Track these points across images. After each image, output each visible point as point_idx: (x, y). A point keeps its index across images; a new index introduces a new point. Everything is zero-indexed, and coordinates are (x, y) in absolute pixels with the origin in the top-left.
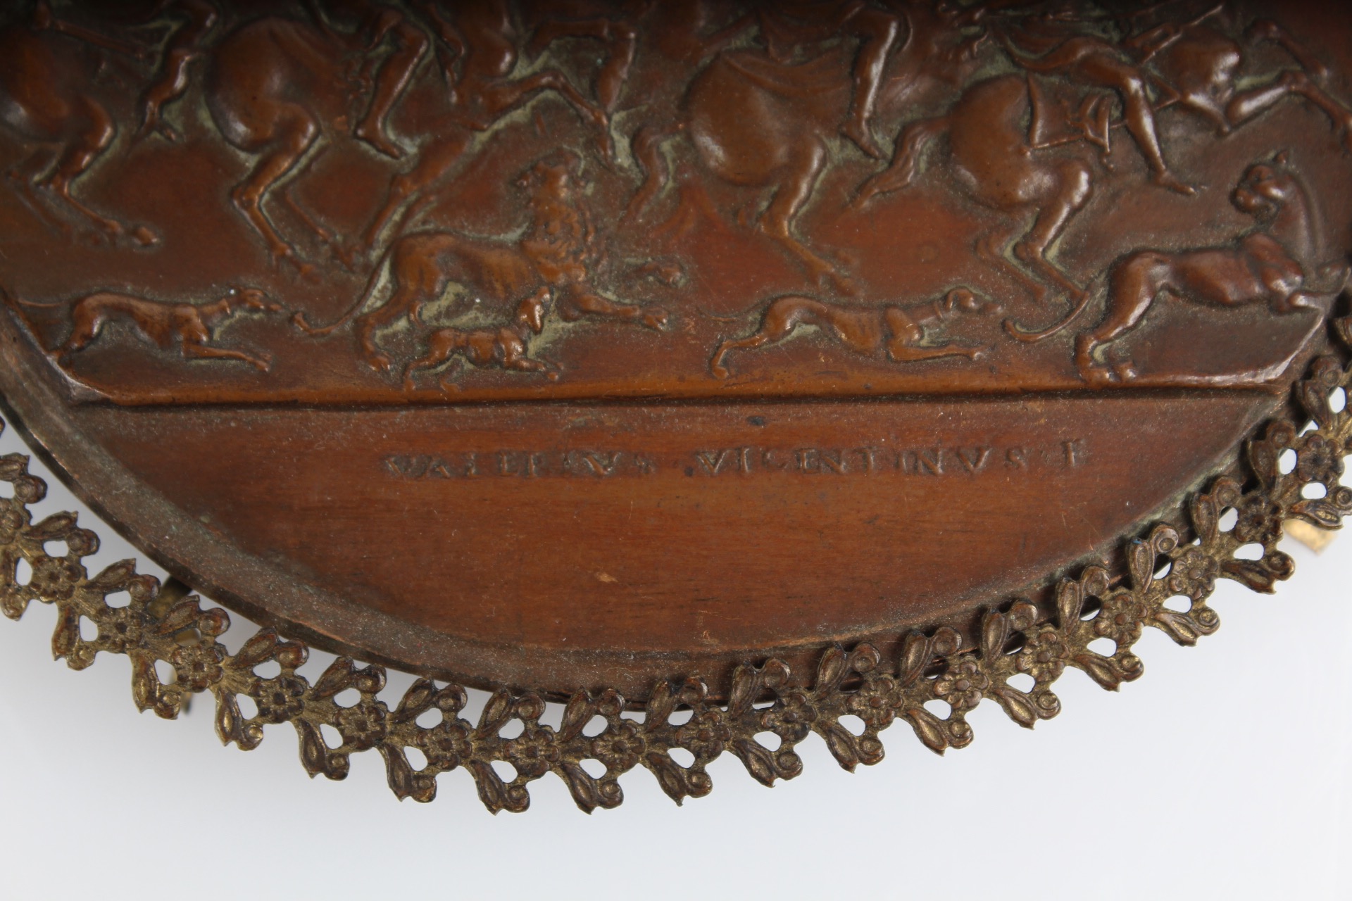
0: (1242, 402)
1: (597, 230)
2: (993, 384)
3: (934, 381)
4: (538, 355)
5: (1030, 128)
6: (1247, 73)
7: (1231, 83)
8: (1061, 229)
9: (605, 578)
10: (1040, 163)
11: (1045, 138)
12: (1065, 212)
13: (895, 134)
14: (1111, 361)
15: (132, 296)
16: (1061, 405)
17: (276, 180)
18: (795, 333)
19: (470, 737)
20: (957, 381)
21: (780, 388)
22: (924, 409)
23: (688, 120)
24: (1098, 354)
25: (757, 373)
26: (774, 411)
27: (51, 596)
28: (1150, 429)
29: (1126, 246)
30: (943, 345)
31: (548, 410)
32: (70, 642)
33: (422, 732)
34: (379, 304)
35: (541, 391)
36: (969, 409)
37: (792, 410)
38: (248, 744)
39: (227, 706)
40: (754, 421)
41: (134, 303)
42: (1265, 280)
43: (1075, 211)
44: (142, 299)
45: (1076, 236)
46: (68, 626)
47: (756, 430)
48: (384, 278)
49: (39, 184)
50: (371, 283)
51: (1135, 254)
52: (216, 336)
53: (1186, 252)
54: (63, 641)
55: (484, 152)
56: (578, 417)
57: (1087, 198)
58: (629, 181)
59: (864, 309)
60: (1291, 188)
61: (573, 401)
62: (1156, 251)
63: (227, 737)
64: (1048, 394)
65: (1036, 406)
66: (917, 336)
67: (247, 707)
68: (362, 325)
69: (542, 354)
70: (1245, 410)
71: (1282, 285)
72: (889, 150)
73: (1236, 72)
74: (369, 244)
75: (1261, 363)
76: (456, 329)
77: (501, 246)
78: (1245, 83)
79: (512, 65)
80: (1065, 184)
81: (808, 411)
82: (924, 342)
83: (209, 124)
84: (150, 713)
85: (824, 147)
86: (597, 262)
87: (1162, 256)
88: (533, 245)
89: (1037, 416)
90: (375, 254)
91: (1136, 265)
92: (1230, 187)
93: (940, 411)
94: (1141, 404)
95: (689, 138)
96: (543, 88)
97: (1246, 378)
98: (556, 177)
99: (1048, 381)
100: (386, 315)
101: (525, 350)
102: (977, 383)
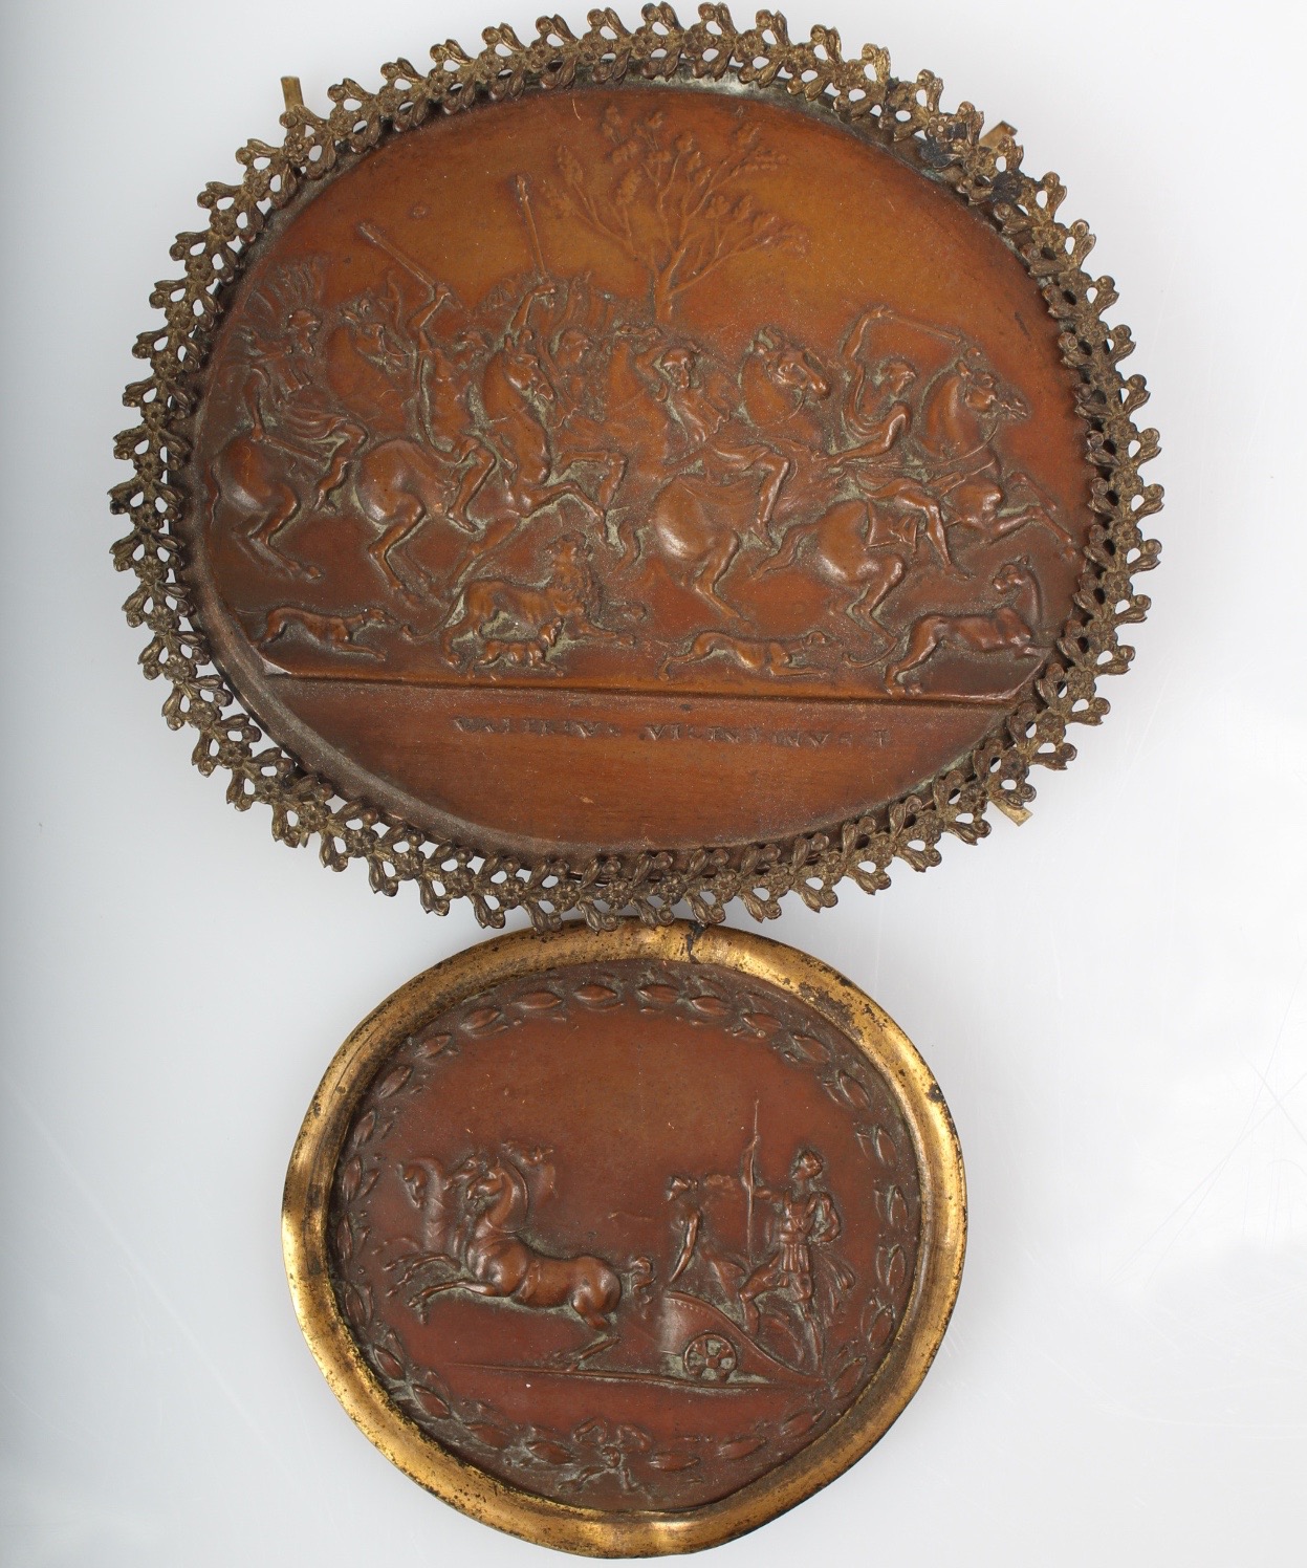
0: (988, 712)
1: (593, 583)
2: (833, 693)
3: (798, 690)
4: (552, 659)
5: (867, 534)
6: (1006, 506)
7: (994, 512)
8: (883, 598)
9: (586, 800)
10: (872, 556)
11: (876, 540)
12: (885, 587)
13: (783, 533)
14: (907, 684)
15: (304, 609)
16: (875, 707)
17: (396, 542)
18: (712, 655)
19: (474, 879)
20: (810, 691)
21: (701, 690)
22: (791, 706)
23: (654, 517)
24: (900, 678)
25: (687, 678)
26: (697, 702)
27: (228, 764)
28: (930, 726)
29: (923, 612)
30: (803, 667)
31: (557, 694)
32: (237, 794)
33: (444, 873)
34: (456, 622)
35: (553, 683)
36: (818, 707)
37: (709, 702)
38: (340, 868)
39: (328, 843)
40: (686, 708)
41: (305, 614)
42: (1006, 637)
43: (891, 588)
44: (311, 612)
45: (893, 602)
46: (237, 783)
47: (685, 713)
48: (460, 606)
49: (251, 536)
50: (452, 609)
51: (928, 616)
52: (355, 637)
53: (959, 617)
54: (233, 792)
55: (526, 530)
56: (576, 699)
57: (900, 579)
58: (615, 553)
59: (756, 642)
60: (1028, 579)
61: (572, 689)
62: (941, 615)
63: (327, 862)
64: (867, 701)
65: (861, 708)
66: (787, 660)
67: (340, 846)
68: (444, 633)
69: (556, 659)
70: (990, 717)
71: (1016, 640)
72: (780, 542)
73: (999, 504)
74: (452, 584)
75: (1001, 690)
76: (502, 640)
77: (532, 590)
78: (1004, 512)
79: (547, 477)
80: (885, 570)
81: (718, 703)
82: (792, 665)
83: (358, 504)
84: (281, 842)
85: (738, 538)
86: (591, 604)
87: (945, 617)
88: (551, 591)
89: (861, 715)
90: (456, 591)
91: (927, 623)
92: (991, 577)
93: (801, 707)
94: (926, 709)
95: (655, 528)
96: (565, 492)
97: (990, 697)
98: (570, 549)
99: (867, 693)
100: (461, 629)
101: (544, 656)
102: (823, 692)
